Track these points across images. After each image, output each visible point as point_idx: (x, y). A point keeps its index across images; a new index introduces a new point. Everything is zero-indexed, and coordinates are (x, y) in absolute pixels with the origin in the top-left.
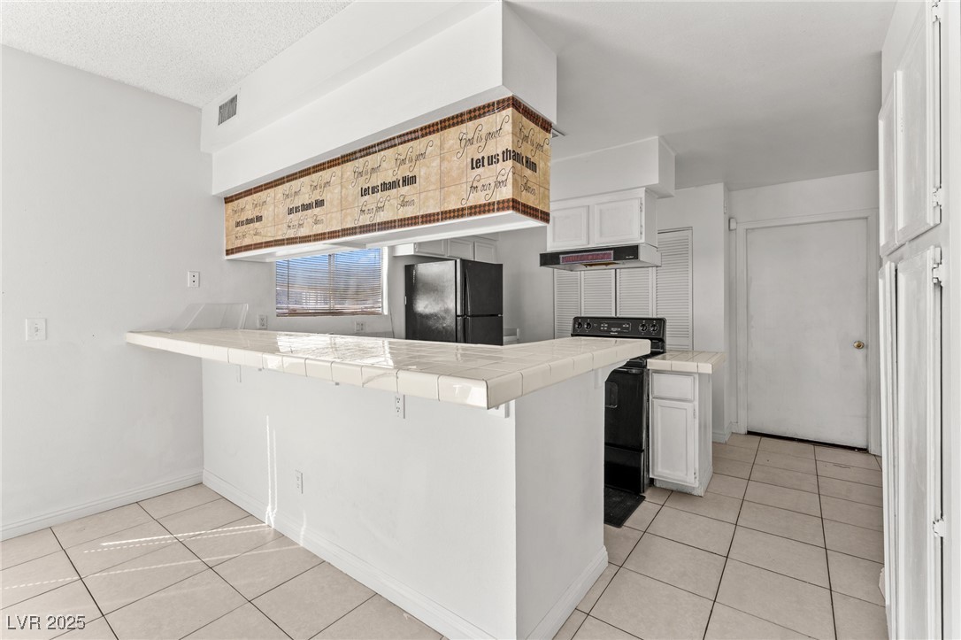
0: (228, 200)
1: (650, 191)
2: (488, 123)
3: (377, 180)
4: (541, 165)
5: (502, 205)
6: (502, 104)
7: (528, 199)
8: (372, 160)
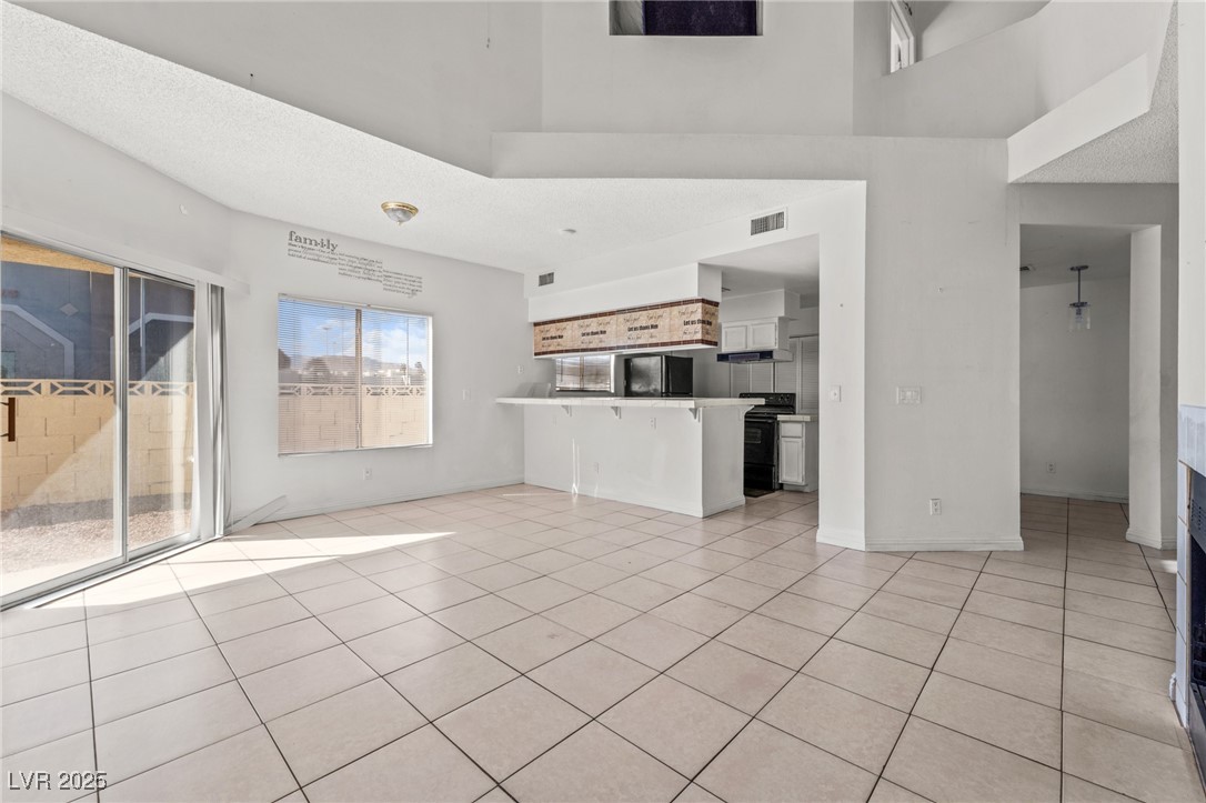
0: (536, 324)
1: (780, 318)
2: (692, 307)
3: (637, 325)
4: (714, 322)
5: (697, 342)
6: (697, 301)
7: (709, 338)
8: (634, 315)
